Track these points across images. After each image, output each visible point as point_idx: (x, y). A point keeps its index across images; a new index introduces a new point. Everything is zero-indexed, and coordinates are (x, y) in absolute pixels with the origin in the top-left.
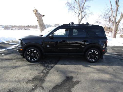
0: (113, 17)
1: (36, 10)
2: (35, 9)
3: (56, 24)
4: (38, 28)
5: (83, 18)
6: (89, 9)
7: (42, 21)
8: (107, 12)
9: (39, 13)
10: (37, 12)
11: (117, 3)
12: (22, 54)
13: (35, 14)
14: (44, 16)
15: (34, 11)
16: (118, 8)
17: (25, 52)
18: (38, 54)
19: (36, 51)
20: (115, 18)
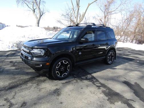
5: (42, 16)
6: (44, 6)
8: (68, 12)
11: (78, 5)
16: (79, 9)
17: (54, 66)
18: (69, 66)
19: (67, 62)
20: (77, 18)
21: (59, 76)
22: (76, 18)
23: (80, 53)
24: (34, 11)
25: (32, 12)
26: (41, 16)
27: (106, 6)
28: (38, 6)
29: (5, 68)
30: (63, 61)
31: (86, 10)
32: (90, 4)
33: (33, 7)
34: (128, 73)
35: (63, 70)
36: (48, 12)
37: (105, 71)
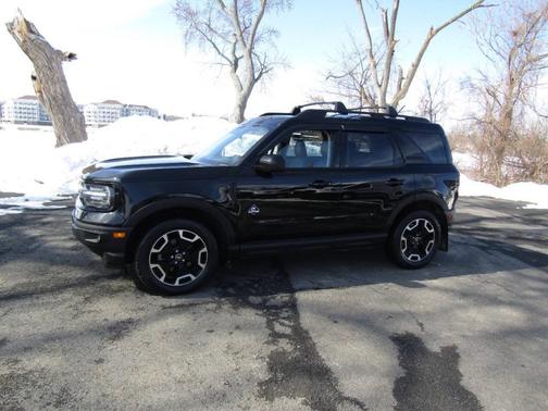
0: (376, 87)
1: (27, 23)
2: (21, 19)
3: (108, 102)
4: (7, 119)
5: (256, 81)
6: (273, 45)
7: (65, 82)
8: (352, 64)
9: (47, 43)
10: (32, 32)
11: (389, 34)
12: (122, 255)
13: (22, 47)
14: (71, 56)
15: (17, 28)
16: (392, 52)
17: (142, 243)
18: (205, 250)
19: (197, 237)
20: (383, 87)
21: (162, 280)
22: (380, 86)
23: (253, 210)
24: (236, 65)
25: (229, 68)
26: (254, 81)
27: (515, 34)
28: (248, 46)
29: (45, 242)
30: (181, 232)
31: (421, 55)
32: (435, 29)
33: (234, 52)
34: (460, 307)
35: (180, 261)
36: (287, 65)
37: (364, 289)
